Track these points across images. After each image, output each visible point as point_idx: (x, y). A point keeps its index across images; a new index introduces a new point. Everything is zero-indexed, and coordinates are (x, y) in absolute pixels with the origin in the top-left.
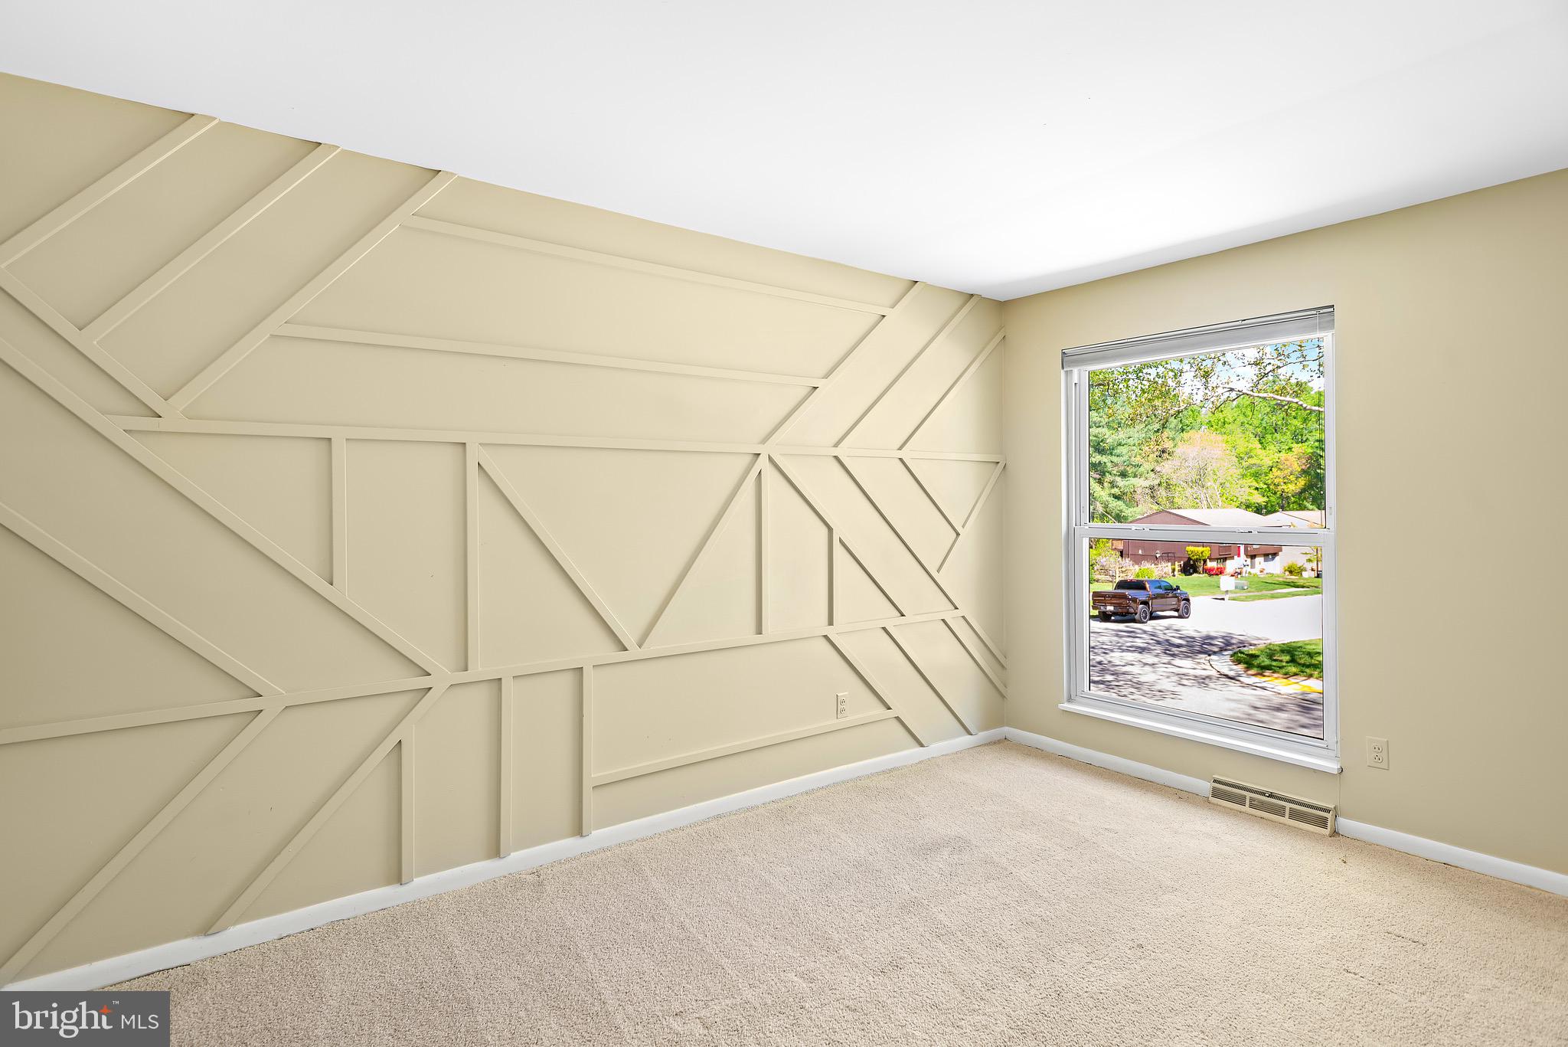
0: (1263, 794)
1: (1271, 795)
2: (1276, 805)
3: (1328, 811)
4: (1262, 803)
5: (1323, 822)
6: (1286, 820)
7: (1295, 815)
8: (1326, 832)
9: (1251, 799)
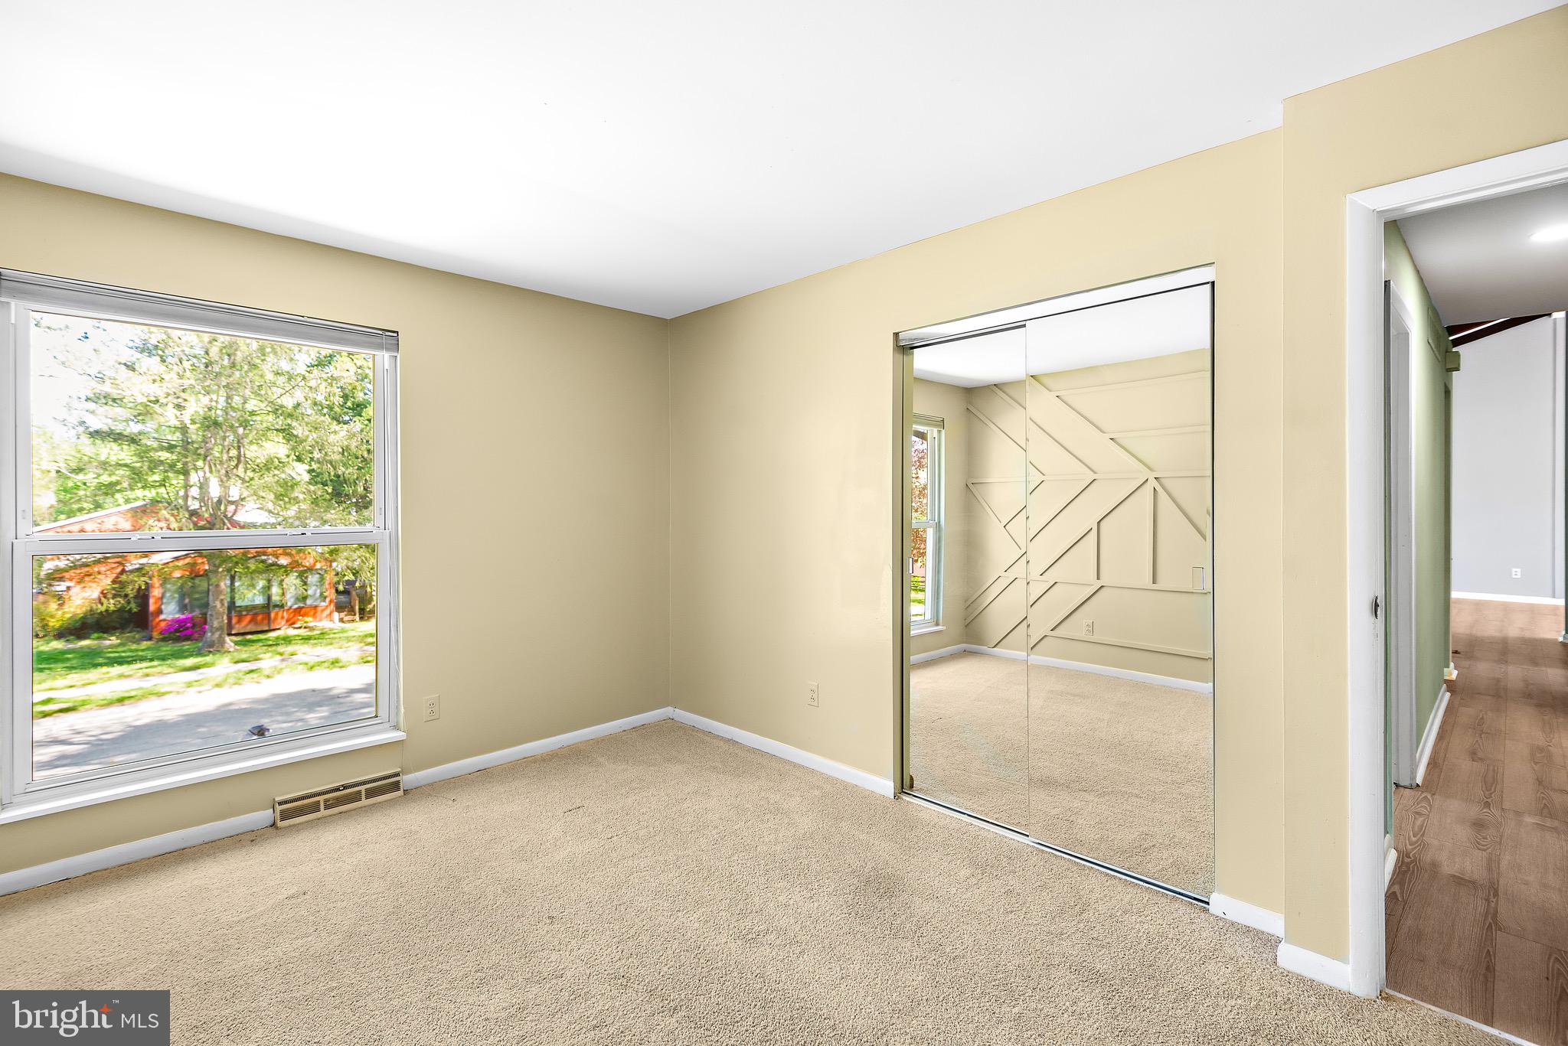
0: (337, 789)
1: (345, 787)
2: (351, 794)
3: (397, 775)
4: (337, 799)
5: (396, 786)
6: (364, 802)
7: (370, 794)
8: (401, 793)
9: (326, 801)
